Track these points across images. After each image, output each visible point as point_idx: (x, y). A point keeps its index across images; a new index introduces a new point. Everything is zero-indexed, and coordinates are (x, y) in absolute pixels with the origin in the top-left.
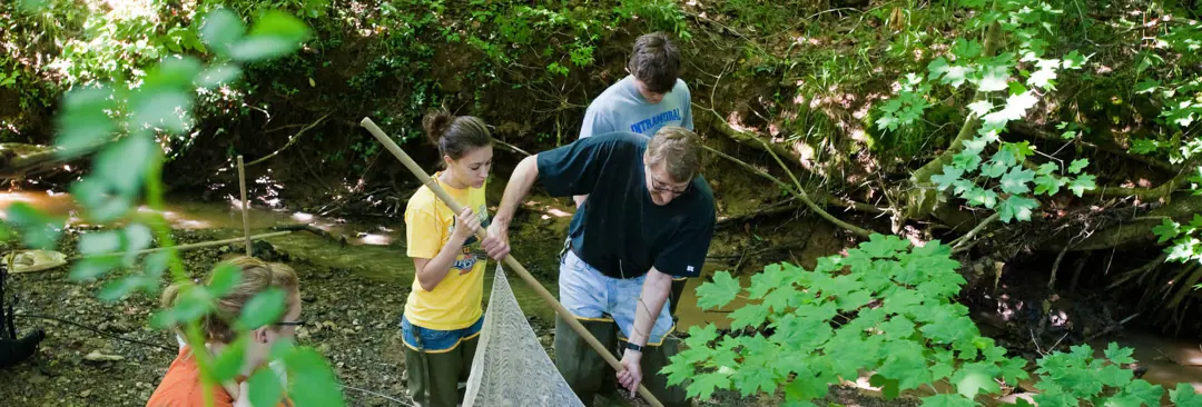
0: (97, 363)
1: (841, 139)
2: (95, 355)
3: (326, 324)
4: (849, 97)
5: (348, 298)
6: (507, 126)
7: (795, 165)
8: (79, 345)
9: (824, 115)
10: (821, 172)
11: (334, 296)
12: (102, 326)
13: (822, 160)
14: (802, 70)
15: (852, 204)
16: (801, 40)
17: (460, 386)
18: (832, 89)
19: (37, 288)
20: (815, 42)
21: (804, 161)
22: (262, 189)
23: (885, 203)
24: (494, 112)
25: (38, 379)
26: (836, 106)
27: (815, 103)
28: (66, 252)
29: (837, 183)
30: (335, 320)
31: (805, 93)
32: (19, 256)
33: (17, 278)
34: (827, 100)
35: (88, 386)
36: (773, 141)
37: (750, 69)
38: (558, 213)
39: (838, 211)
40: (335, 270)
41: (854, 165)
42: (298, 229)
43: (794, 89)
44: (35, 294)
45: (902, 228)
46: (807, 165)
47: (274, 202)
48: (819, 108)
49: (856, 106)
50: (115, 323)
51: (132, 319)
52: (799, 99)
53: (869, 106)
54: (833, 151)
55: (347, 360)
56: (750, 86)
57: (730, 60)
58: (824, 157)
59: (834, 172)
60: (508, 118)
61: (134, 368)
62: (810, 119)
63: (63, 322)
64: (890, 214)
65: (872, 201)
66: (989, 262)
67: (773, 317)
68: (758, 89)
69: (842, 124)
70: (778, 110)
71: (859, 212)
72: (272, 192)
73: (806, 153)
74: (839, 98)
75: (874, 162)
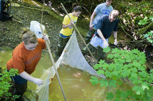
0: (19, 23)
1: (130, 20)
2: (19, 22)
3: (52, 26)
4: (134, 14)
5: (56, 23)
6: (84, 4)
7: (122, 22)
8: (18, 19)
9: (129, 16)
10: (126, 24)
11: (54, 22)
12: (22, 18)
13: (126, 23)
14: (129, 9)
15: (128, 30)
16: (130, 4)
17: (66, 43)
18: (132, 13)
19: (15, 9)
20: (132, 4)
21: (124, 22)
22: (49, 3)
23: (133, 32)
24: (83, 2)
25: (11, 23)
26: (132, 15)
27: (128, 14)
28: (20, 5)
29: (127, 27)
30: (53, 26)
31: (128, 12)
32: (14, 4)
33: (13, 7)
34: (130, 14)
35: (17, 26)
36: (121, 18)
37: (121, 6)
38: (88, 19)
39: (126, 30)
40: (55, 18)
41: (131, 25)
42: (52, 10)
43: (126, 11)
44: (14, 10)
45: (134, 36)
46: (124, 23)
47: (50, 5)
48: (129, 15)
49: (134, 16)
50: (24, 18)
51: (26, 18)
52: (126, 13)
53: (136, 17)
54: (129, 21)
55: (53, 32)
56: (120, 9)
57: (119, 4)
58: (127, 22)
59: (128, 25)
60: (85, 3)
61: (24, 25)
62: (127, 16)
63: (17, 15)
64: (133, 33)
65: (132, 31)
66: (145, 45)
67: (114, 58)
68: (121, 9)
69: (131, 18)
70: (123, 13)
71: (129, 31)
72: (50, 4)
73: (124, 21)
74: (132, 14)
75: (134, 25)
